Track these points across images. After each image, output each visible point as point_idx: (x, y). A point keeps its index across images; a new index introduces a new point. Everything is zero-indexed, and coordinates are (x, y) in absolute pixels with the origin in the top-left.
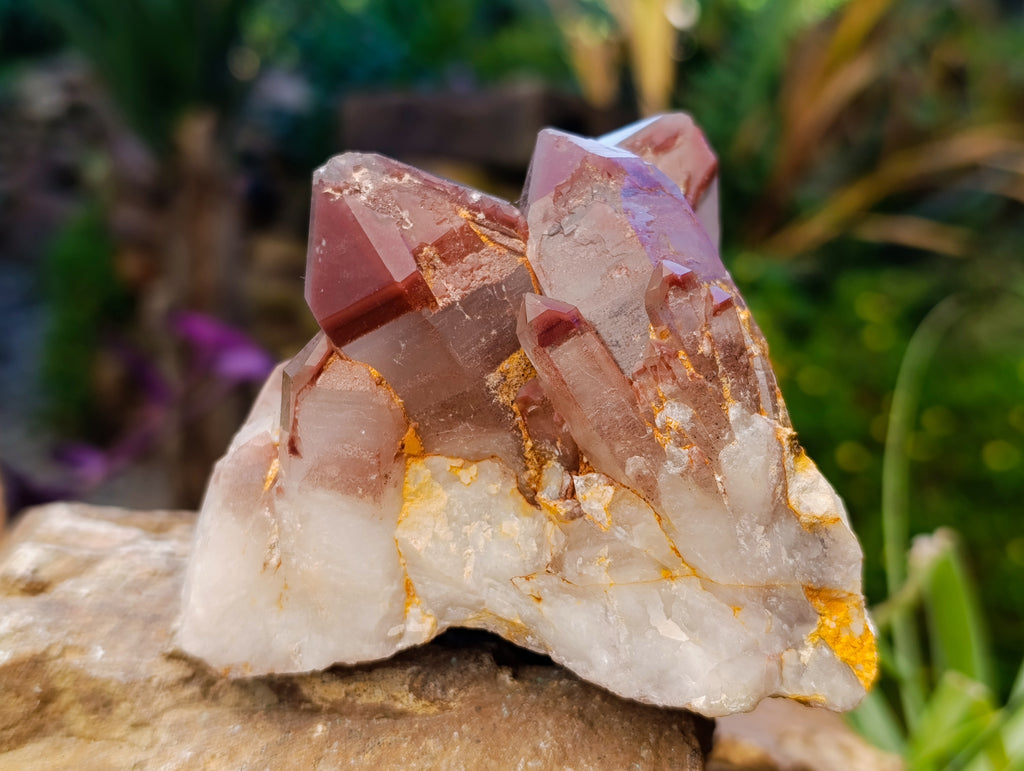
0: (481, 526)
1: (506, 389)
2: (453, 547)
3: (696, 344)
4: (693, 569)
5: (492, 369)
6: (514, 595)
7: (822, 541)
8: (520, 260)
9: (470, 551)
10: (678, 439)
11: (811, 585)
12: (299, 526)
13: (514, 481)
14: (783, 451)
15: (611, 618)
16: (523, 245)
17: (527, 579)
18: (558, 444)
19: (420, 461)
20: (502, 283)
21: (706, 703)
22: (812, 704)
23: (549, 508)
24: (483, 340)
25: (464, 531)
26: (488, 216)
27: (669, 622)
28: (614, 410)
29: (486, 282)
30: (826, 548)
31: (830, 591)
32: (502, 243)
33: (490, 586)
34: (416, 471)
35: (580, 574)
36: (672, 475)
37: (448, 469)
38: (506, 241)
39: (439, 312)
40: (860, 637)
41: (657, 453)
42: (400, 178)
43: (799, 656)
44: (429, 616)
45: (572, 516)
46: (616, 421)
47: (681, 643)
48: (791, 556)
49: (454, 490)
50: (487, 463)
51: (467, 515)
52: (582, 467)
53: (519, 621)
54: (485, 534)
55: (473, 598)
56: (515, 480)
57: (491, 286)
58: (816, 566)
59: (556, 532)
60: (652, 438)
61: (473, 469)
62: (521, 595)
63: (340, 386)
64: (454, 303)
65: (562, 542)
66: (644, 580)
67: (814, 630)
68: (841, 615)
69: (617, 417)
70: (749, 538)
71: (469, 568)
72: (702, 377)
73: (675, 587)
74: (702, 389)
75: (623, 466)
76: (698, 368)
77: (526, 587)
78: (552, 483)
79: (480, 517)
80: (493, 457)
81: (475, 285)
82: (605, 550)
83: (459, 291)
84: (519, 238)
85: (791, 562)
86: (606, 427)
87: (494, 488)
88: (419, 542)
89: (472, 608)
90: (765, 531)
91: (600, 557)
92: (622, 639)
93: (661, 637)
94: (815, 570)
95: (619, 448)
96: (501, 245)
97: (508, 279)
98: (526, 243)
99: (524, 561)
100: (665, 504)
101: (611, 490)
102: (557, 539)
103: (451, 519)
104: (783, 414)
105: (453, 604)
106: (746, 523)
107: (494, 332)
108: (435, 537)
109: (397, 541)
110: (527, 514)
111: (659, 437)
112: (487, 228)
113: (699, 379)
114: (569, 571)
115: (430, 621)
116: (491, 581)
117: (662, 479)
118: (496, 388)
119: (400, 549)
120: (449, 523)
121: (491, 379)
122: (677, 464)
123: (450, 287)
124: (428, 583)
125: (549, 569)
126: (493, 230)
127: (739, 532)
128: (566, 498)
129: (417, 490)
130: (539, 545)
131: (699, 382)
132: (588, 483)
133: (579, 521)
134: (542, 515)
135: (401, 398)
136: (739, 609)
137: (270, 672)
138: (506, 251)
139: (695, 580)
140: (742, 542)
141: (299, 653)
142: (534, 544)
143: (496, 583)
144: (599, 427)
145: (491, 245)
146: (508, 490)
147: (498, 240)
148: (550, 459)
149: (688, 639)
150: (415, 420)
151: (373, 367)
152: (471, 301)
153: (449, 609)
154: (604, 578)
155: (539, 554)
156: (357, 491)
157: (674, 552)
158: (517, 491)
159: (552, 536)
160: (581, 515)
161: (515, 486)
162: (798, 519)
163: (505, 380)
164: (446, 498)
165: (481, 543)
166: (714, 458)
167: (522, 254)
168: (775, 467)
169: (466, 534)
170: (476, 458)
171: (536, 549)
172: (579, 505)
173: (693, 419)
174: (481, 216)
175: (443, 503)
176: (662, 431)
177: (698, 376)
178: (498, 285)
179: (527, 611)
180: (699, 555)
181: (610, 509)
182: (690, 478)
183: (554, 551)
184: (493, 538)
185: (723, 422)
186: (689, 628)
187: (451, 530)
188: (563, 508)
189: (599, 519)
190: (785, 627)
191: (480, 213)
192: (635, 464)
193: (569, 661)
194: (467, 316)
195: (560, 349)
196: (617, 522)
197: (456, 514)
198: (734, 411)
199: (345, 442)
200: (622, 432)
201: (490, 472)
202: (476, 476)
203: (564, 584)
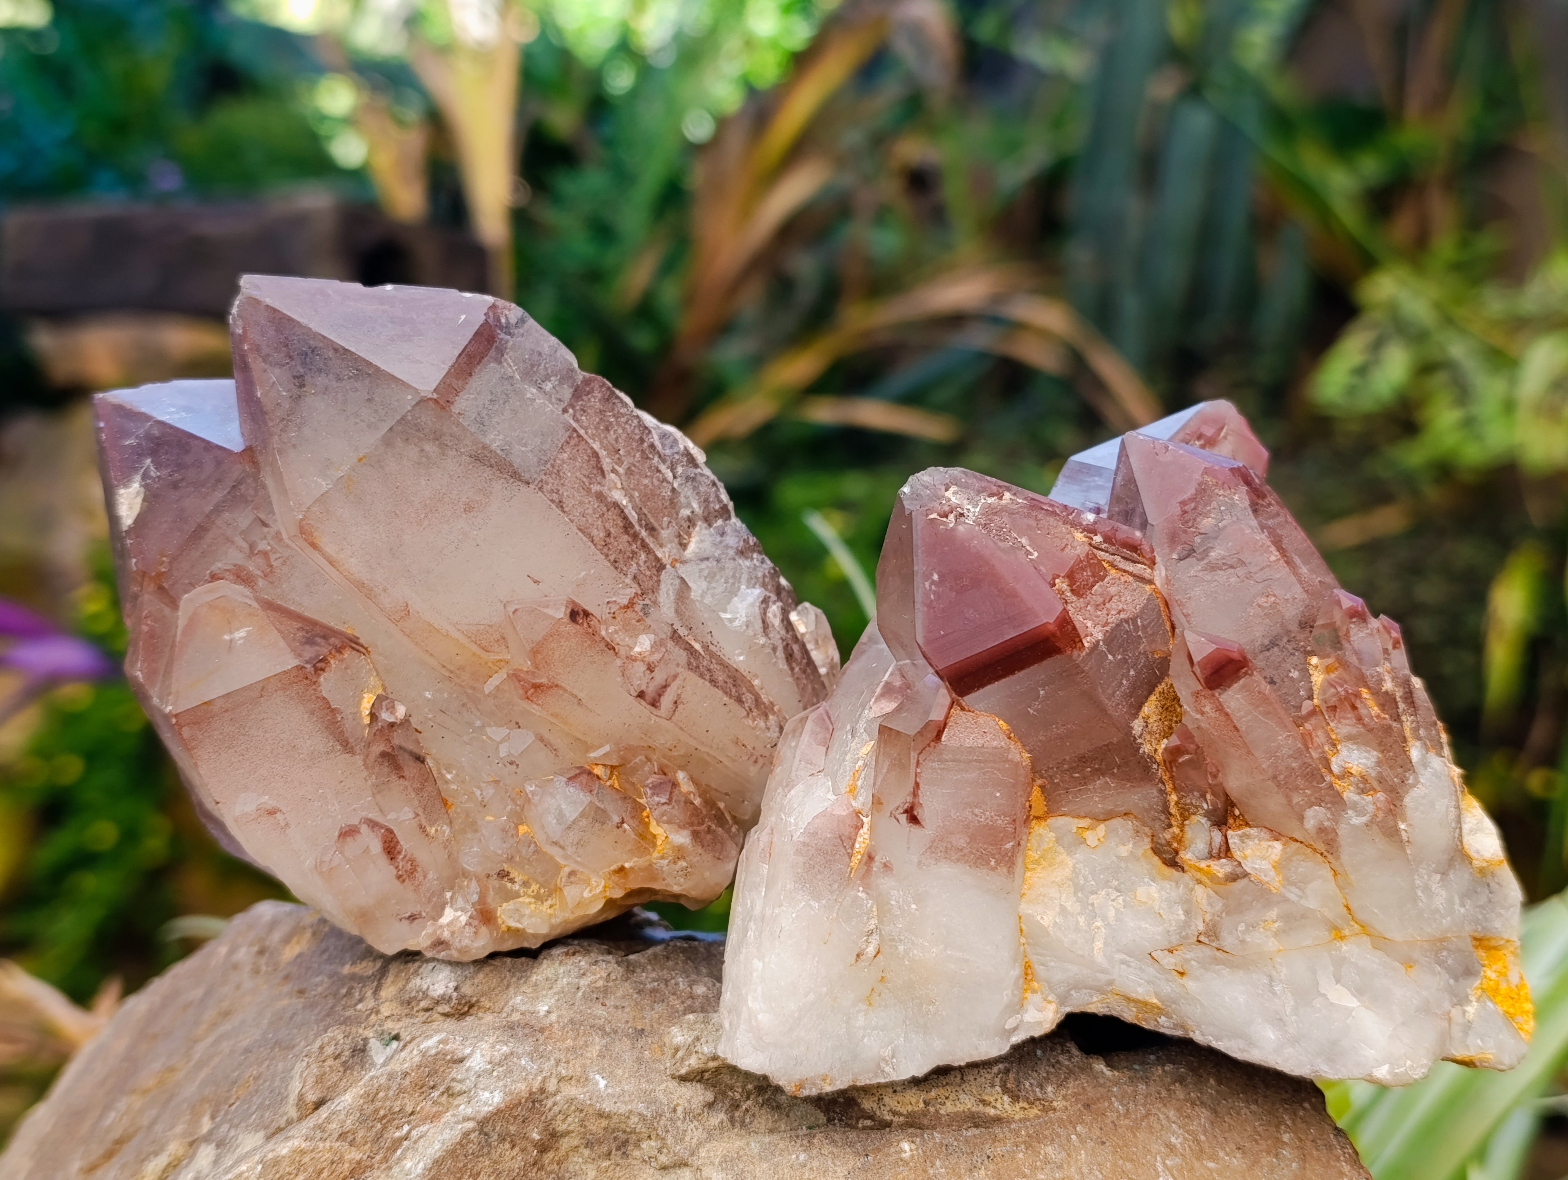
0: (1108, 895)
1: (1148, 737)
2: (1082, 920)
3: (1380, 681)
4: (1362, 926)
5: (1135, 716)
6: (1151, 971)
7: (1488, 885)
8: (1148, 587)
9: (1099, 924)
10: (1361, 786)
11: (1476, 934)
12: (914, 906)
13: (1147, 840)
14: (1456, 791)
15: (1277, 988)
16: (1149, 571)
17: (1171, 951)
18: (1208, 796)
19: (1043, 823)
20: (1138, 617)
21: (1389, 1072)
22: (1478, 1064)
23: (1200, 870)
24: (1124, 682)
25: (1090, 901)
26: (1107, 539)
27: (1338, 986)
28: (1290, 756)
29: (1122, 616)
30: (1491, 893)
31: (1489, 940)
32: (1127, 568)
33: (1123, 962)
34: (1040, 835)
35: (1243, 942)
36: (1354, 826)
37: (1075, 830)
38: (1130, 567)
39: (1088, 654)
40: (1517, 986)
41: (1336, 801)
42: (1001, 498)
43: (1464, 1012)
44: (1050, 1002)
45: (1233, 878)
46: (1293, 769)
47: (1354, 1008)
48: (1463, 905)
49: (1080, 855)
50: (1116, 822)
51: (1093, 883)
52: (1231, 821)
53: (1155, 1001)
54: (1114, 904)
55: (1103, 977)
56: (1149, 840)
57: (1127, 621)
58: (1482, 913)
59: (1209, 896)
60: (1331, 786)
61: (1102, 828)
62: (1163, 970)
63: (969, 743)
64: (1098, 642)
65: (1219, 906)
66: (1316, 943)
67: (1477, 983)
68: (1500, 965)
69: (1294, 765)
70: (1427, 889)
71: (1099, 944)
72: (1387, 716)
73: (1344, 948)
74: (1388, 729)
75: (1301, 818)
76: (1382, 707)
77: (1169, 961)
78: (1198, 841)
79: (1107, 884)
80: (1125, 814)
81: (1113, 619)
82: (1273, 913)
83: (1099, 628)
84: (1143, 563)
85: (1462, 910)
86: (1282, 777)
87: (1124, 850)
88: (1045, 917)
89: (1100, 990)
90: (1441, 880)
91: (1266, 921)
92: (1288, 1010)
93: (1332, 1004)
94: (1480, 917)
95: (1297, 799)
96: (1125, 571)
97: (1142, 611)
98: (1152, 569)
99: (1168, 932)
100: (1345, 857)
101: (1278, 846)
102: (1210, 904)
103: (1078, 888)
104: (1447, 751)
105: (1078, 986)
106: (1424, 872)
107: (1132, 673)
108: (1063, 911)
109: (1020, 917)
110: (1165, 878)
111: (1338, 785)
112: (1107, 552)
113: (1385, 718)
114: (1228, 941)
115: (1052, 1007)
116: (1124, 957)
117: (1343, 830)
118: (1140, 737)
119: (1024, 928)
120: (1075, 893)
121: (1136, 727)
122: (1360, 813)
123: (1089, 624)
124: (1052, 964)
125: (1202, 938)
126: (1113, 554)
127: (1418, 882)
128: (1219, 858)
129: (1041, 857)
130: (1187, 913)
131: (1384, 722)
132: (1243, 838)
133: (1241, 883)
134: (1186, 877)
135: (1029, 752)
136: (1411, 967)
137: (851, 1083)
138: (1131, 579)
139: (1365, 939)
140: (1420, 893)
141: (893, 1057)
142: (1181, 912)
143: (1128, 959)
144: (1275, 777)
145: (1113, 571)
146: (1140, 852)
147: (1121, 566)
148: (1195, 814)
149: (1359, 1004)
150: (1042, 777)
151: (1000, 718)
152: (1110, 639)
153: (1072, 992)
154: (1272, 945)
155: (1186, 924)
156: (988, 862)
157: (1345, 909)
158: (1150, 852)
159: (1204, 901)
160: (1246, 875)
161: (1149, 846)
162: (1471, 863)
163: (1147, 726)
164: (1071, 864)
165: (1112, 913)
166: (1398, 803)
167: (1151, 582)
168: (1452, 809)
169: (1093, 905)
170: (1107, 817)
171: (1183, 917)
172: (1240, 864)
173: (1379, 763)
174: (1098, 539)
175: (1067, 872)
176: (1340, 777)
177: (1383, 715)
178: (1134, 620)
179: (1167, 989)
180: (1376, 911)
181: (1278, 866)
182: (1375, 827)
183: (1208, 918)
184: (1125, 907)
185: (1407, 765)
186: (1359, 992)
187: (1077, 901)
188: (1221, 868)
189: (1267, 879)
190: (1452, 981)
191: (1096, 535)
192: (1315, 816)
193: (1217, 1041)
194: (1110, 657)
195: (1230, 692)
196: (1288, 882)
197: (1082, 882)
198: (1415, 753)
199: (976, 807)
200: (1300, 782)
201: (1121, 831)
202: (1104, 837)
203: (1219, 954)
